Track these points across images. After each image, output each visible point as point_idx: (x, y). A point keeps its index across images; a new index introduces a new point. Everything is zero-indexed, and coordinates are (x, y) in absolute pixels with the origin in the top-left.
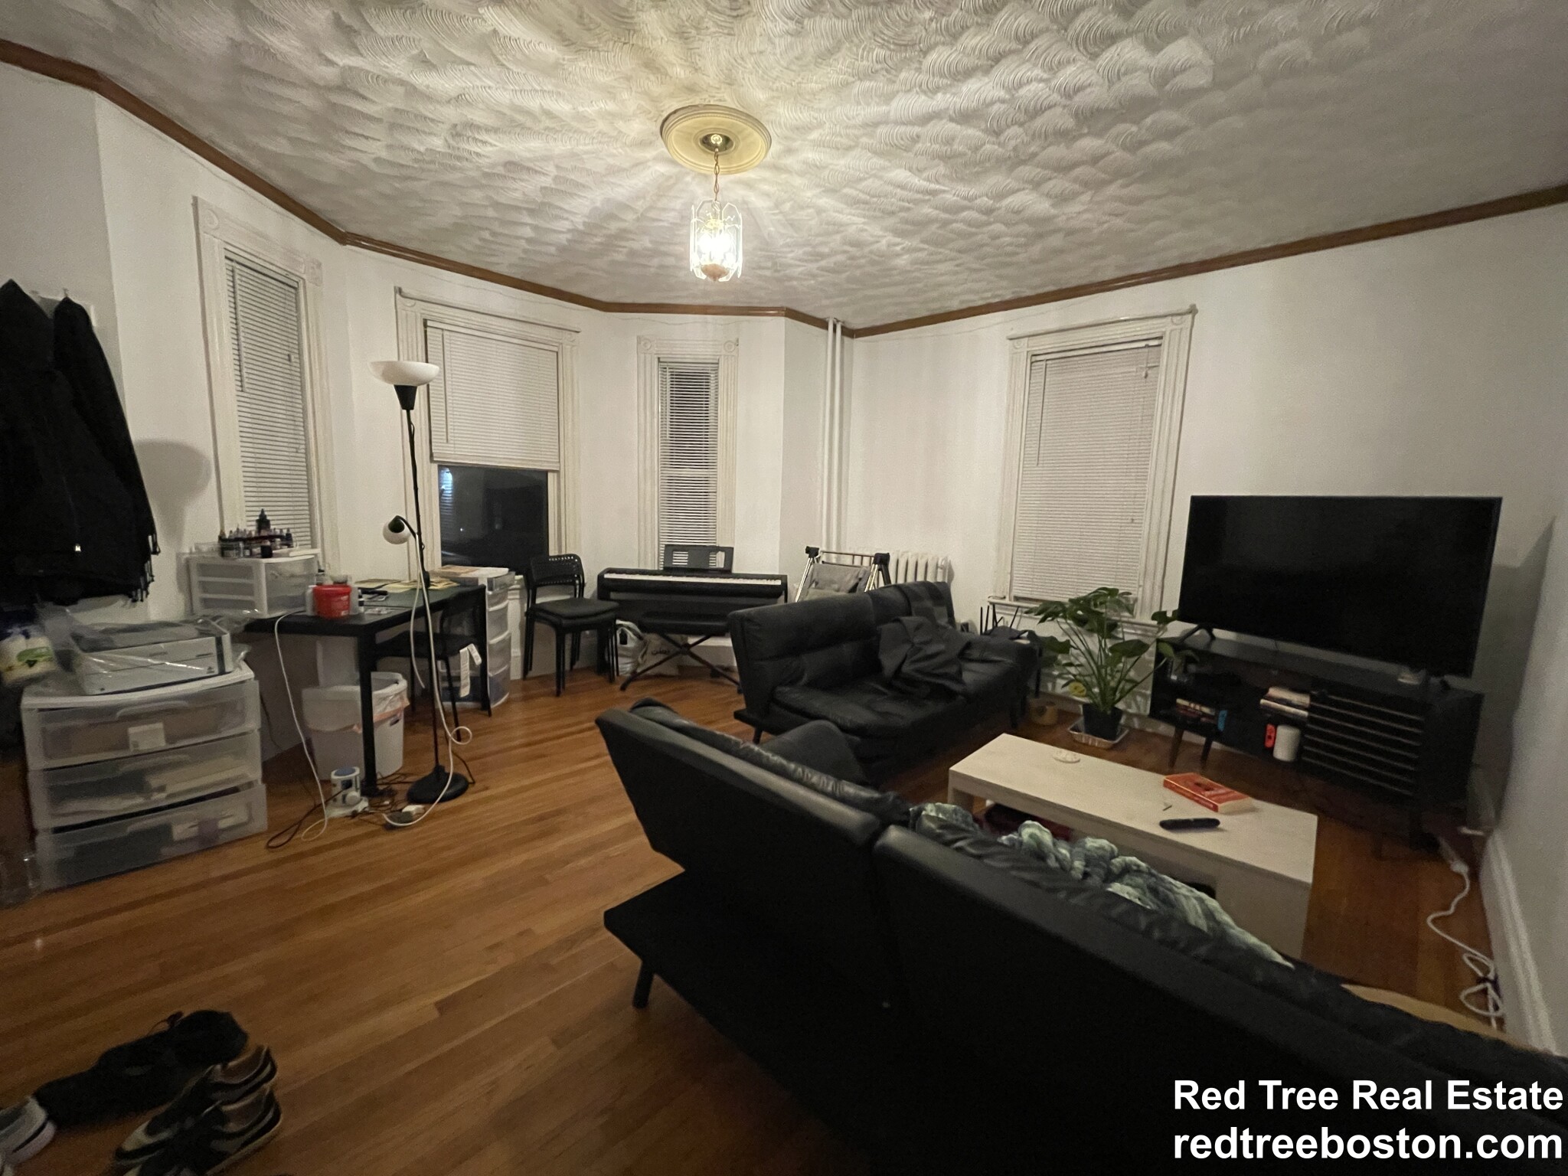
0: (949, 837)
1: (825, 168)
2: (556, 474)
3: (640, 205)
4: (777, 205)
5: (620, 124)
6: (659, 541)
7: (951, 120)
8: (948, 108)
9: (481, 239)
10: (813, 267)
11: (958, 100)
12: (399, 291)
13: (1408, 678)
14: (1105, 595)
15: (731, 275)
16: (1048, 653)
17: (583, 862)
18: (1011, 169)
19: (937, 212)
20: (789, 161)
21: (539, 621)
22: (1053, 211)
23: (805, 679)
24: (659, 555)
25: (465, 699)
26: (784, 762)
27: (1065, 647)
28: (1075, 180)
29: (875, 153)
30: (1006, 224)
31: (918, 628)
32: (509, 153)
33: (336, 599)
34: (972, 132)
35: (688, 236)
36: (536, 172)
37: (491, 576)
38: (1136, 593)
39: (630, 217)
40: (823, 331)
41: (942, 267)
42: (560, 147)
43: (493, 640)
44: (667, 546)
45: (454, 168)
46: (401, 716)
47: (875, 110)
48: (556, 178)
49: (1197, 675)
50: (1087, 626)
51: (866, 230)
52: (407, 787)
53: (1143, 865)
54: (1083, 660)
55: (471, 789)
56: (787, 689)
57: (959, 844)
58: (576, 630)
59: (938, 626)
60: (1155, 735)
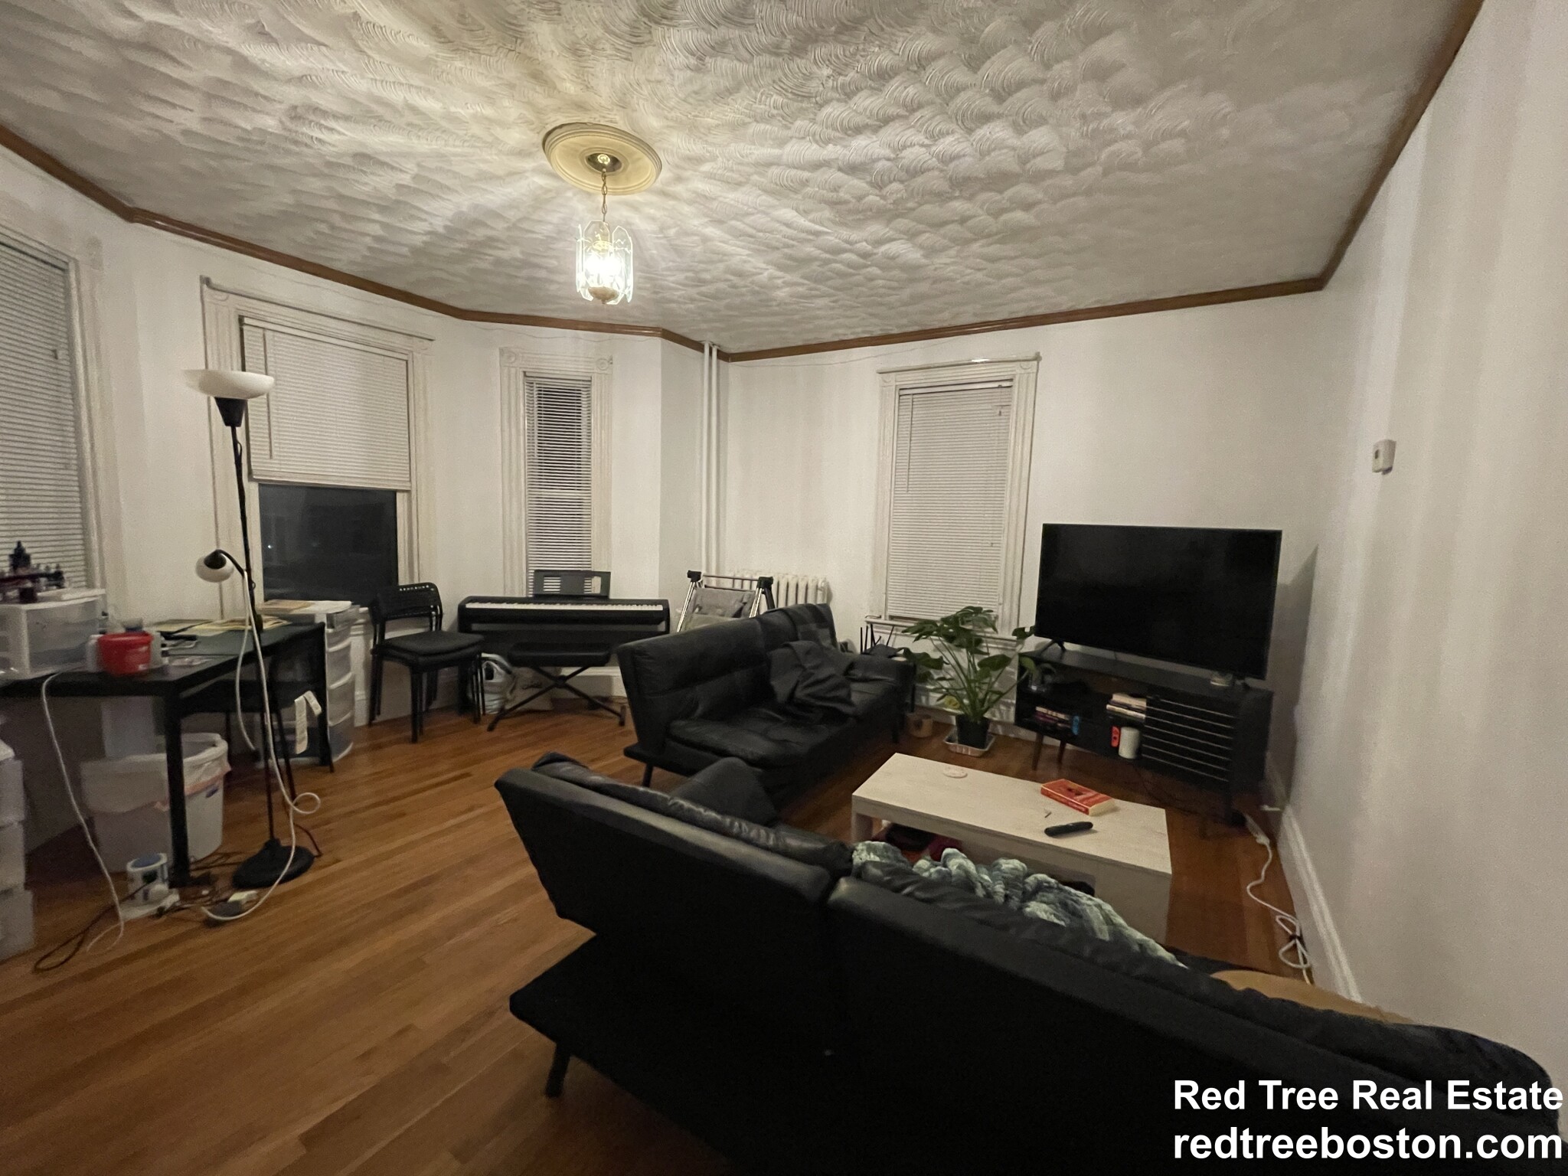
0: (898, 883)
1: (715, 199)
2: (406, 494)
3: (512, 215)
4: (662, 229)
5: (498, 131)
6: (527, 564)
7: (840, 169)
8: (837, 159)
9: (318, 232)
10: (693, 292)
11: (847, 152)
12: (207, 281)
13: (1218, 682)
14: (972, 613)
15: (620, 298)
16: (922, 670)
17: (467, 935)
18: (889, 221)
19: (819, 251)
20: (679, 189)
21: (388, 660)
22: (924, 261)
23: (700, 710)
24: (527, 582)
25: (302, 755)
26: (719, 817)
27: (938, 664)
28: (944, 237)
29: (765, 191)
30: (882, 268)
31: (808, 653)
32: (362, 144)
33: (131, 651)
34: (858, 184)
35: (574, 254)
36: (393, 168)
37: (330, 612)
38: (997, 611)
39: (501, 225)
40: (699, 353)
41: (821, 302)
42: (422, 145)
43: (333, 685)
44: (537, 571)
45: (288, 152)
46: (220, 784)
47: (768, 151)
48: (415, 178)
49: (1055, 685)
50: (956, 642)
51: (749, 261)
52: (230, 870)
53: (1053, 881)
54: (953, 674)
55: (317, 863)
56: (682, 723)
57: (908, 890)
58: (434, 668)
59: (822, 648)
60: (1017, 739)
